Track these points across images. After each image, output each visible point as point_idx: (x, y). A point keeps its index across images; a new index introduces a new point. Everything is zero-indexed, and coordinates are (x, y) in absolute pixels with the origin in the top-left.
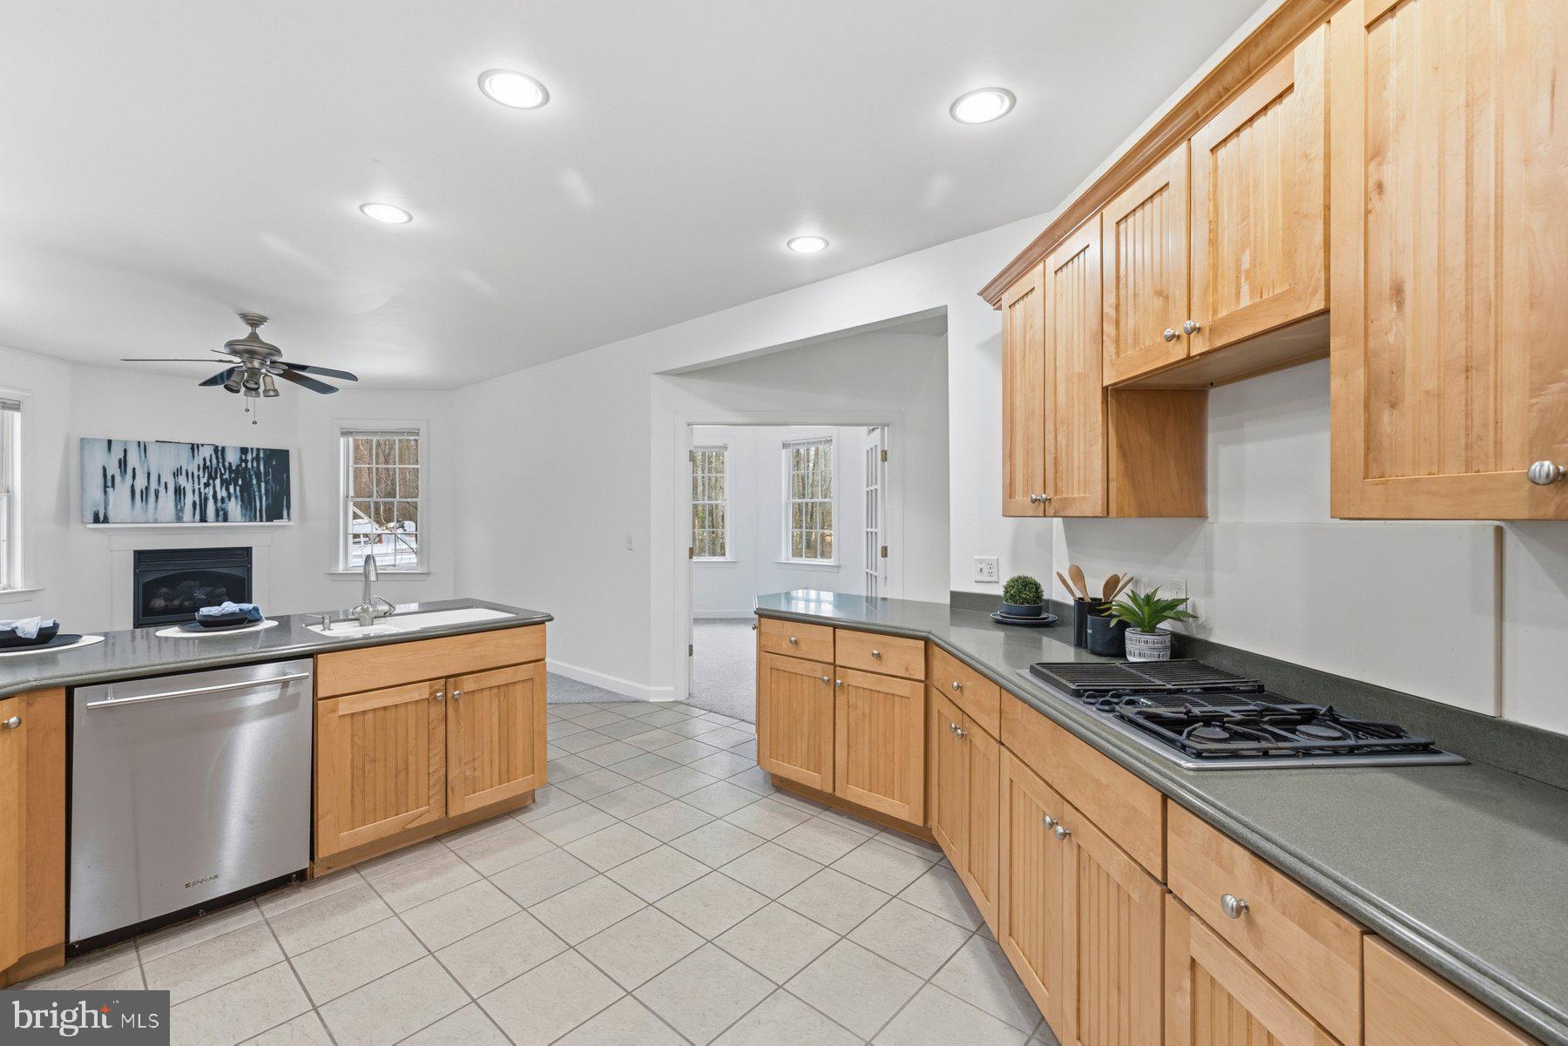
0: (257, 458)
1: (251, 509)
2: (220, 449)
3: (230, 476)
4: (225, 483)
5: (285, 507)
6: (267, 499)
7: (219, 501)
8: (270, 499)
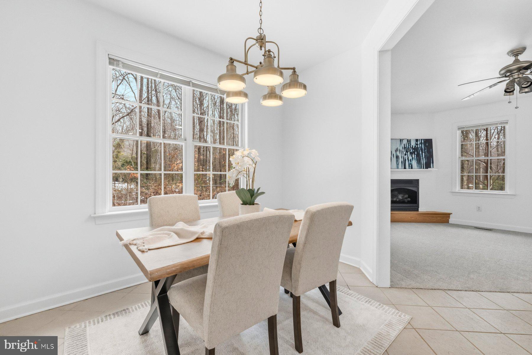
0: (421, 143)
1: (420, 164)
2: (409, 140)
3: (413, 150)
4: (411, 153)
5: (431, 163)
6: (425, 160)
7: (409, 161)
8: (426, 159)
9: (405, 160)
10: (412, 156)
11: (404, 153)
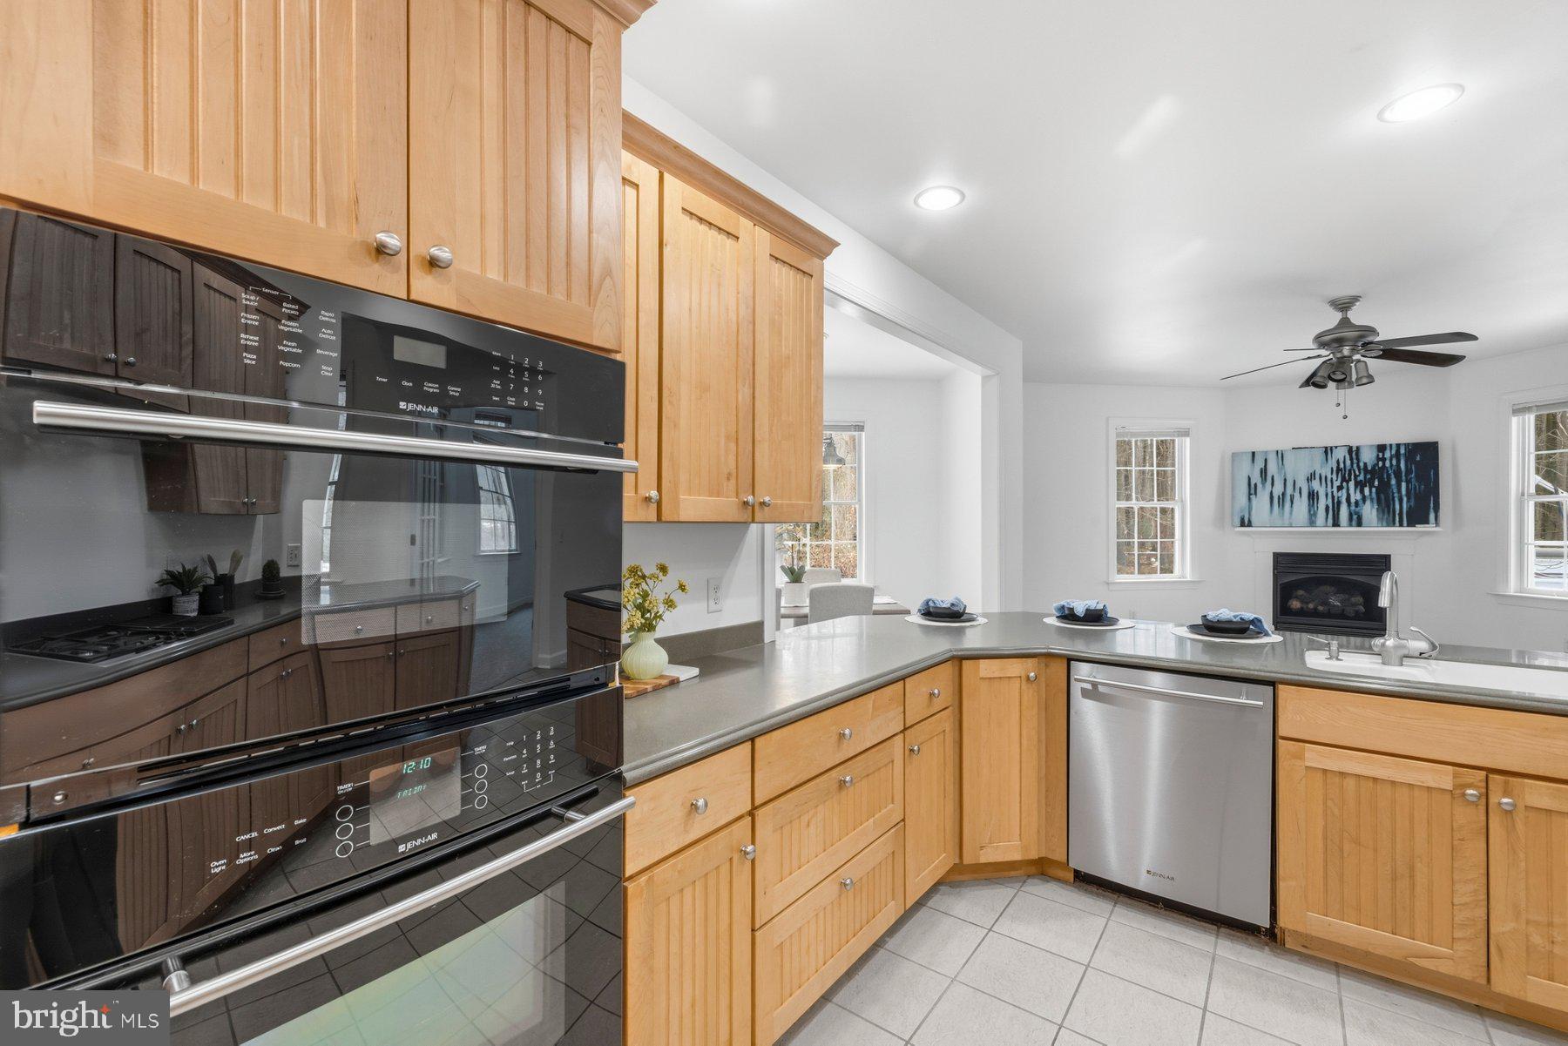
0: (1397, 455)
1: (1389, 512)
2: (1354, 449)
3: (1365, 477)
4: (1360, 485)
5: (1432, 510)
6: (1408, 501)
7: (1353, 504)
8: (1413, 500)
9: (1339, 503)
11: (1337, 483)
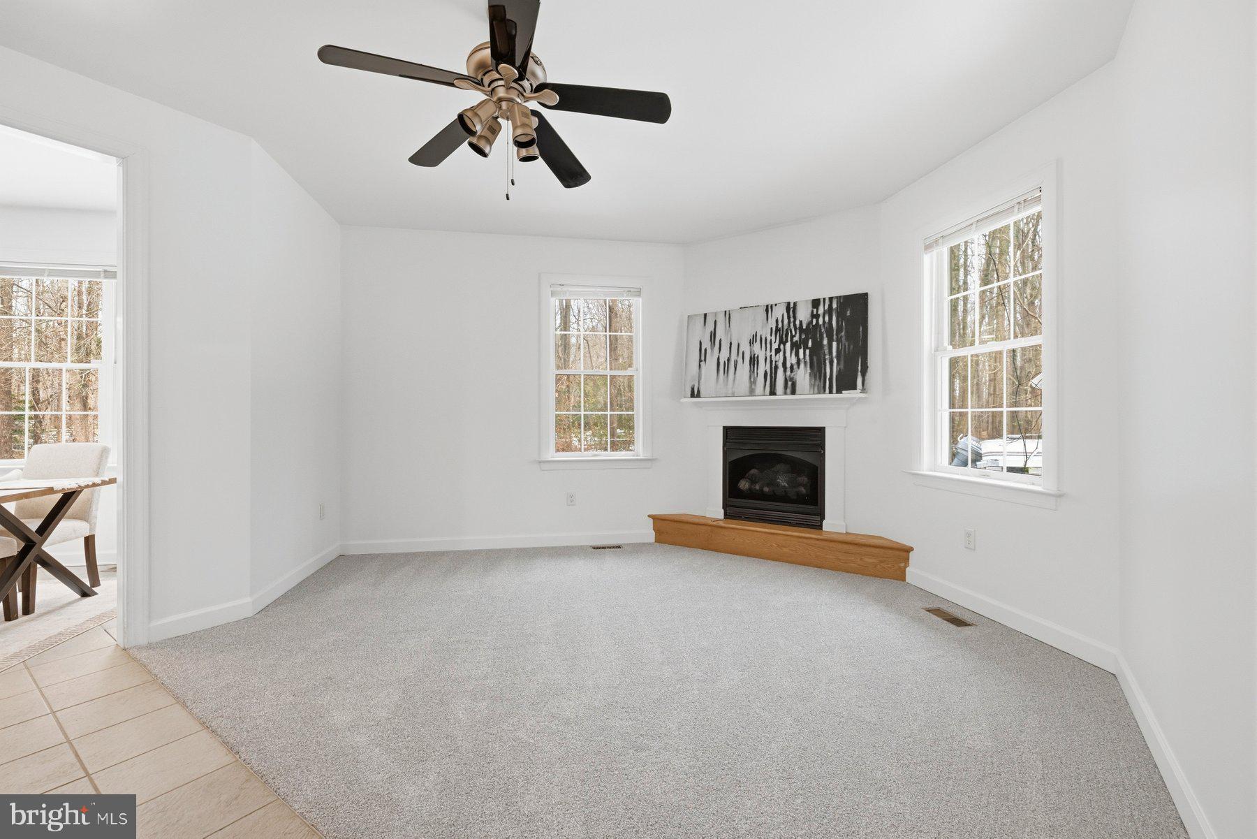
0: (830, 311)
1: (820, 379)
2: (792, 305)
3: (800, 337)
4: (795, 346)
5: (859, 374)
6: (838, 364)
7: (788, 370)
8: (842, 363)
9: (776, 367)
10: (797, 354)
11: (775, 346)
